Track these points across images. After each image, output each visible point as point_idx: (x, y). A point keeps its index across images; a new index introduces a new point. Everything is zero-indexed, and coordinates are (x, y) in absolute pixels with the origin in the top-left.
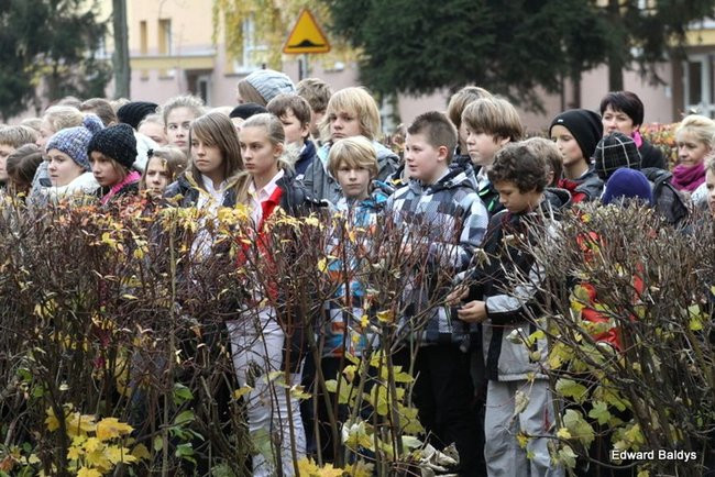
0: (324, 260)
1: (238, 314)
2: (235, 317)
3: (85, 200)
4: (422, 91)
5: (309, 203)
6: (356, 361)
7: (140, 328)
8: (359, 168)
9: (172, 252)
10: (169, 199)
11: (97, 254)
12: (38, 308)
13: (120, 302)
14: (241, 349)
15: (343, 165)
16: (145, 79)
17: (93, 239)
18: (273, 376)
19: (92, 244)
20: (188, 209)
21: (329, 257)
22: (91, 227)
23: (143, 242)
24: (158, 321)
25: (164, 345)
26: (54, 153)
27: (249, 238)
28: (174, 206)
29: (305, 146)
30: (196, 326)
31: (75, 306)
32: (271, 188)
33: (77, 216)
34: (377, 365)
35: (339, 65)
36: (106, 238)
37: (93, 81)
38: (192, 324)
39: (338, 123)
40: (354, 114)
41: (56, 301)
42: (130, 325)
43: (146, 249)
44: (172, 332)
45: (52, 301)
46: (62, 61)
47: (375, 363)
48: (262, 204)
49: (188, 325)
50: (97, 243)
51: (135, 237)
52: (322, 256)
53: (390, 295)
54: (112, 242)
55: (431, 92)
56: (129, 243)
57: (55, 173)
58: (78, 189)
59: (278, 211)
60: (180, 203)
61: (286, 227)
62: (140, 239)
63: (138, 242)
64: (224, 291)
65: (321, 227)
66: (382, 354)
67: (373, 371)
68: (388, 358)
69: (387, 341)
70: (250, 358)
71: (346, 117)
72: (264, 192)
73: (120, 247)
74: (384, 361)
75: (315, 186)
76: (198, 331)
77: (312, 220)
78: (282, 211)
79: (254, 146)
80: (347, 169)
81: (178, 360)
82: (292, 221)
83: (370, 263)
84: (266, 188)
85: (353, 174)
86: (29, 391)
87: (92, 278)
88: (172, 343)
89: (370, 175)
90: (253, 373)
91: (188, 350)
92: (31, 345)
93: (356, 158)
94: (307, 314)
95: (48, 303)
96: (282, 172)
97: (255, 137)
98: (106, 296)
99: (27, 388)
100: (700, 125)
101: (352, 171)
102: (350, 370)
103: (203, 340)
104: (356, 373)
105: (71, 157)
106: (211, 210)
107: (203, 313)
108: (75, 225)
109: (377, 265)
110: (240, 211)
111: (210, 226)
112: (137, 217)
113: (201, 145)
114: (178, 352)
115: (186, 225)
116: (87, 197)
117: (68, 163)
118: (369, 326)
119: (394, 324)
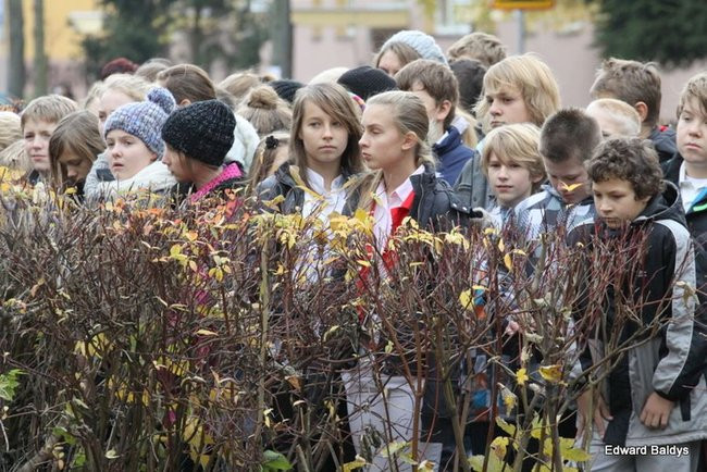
0: (469, 292)
1: (356, 361)
2: (352, 365)
3: (152, 201)
4: (677, 64)
5: (454, 212)
6: (510, 429)
7: (217, 377)
8: (514, 165)
9: (265, 274)
10: (266, 203)
11: (163, 274)
12: (80, 345)
13: (195, 340)
14: (357, 409)
15: (494, 159)
16: (317, 39)
17: (159, 254)
18: (394, 448)
19: (156, 260)
20: (291, 217)
21: (475, 287)
22: (156, 237)
23: (224, 260)
24: (243, 367)
25: (250, 401)
26: (117, 134)
27: (369, 258)
28: (272, 211)
29: (447, 134)
30: (294, 375)
31: (134, 342)
32: (405, 190)
33: (138, 223)
34: (539, 437)
35: (576, 26)
36: (176, 252)
37: (247, 40)
38: (288, 373)
39: (494, 107)
41: (107, 336)
42: (205, 372)
43: (228, 269)
44: (262, 383)
45: (101, 336)
46: (206, 12)
47: (536, 434)
48: (392, 211)
49: (282, 373)
50: (163, 259)
51: (214, 252)
52: (467, 286)
53: (557, 342)
54: (183, 258)
55: (689, 65)
56: (205, 260)
57: (120, 161)
58: (146, 185)
59: (409, 223)
60: (281, 209)
61: (418, 244)
62: (221, 255)
63: (217, 258)
64: (333, 328)
65: (467, 245)
66: (544, 424)
67: (534, 445)
68: (553, 428)
69: (552, 405)
70: (366, 422)
71: (505, 98)
72: (396, 195)
73: (193, 265)
74: (548, 432)
75: (474, 192)
76: (295, 383)
77: (455, 237)
78: (413, 222)
80: (497, 166)
81: (268, 423)
82: (426, 237)
83: (532, 297)
85: (503, 172)
86: (64, 459)
87: (156, 308)
88: (261, 397)
90: (370, 441)
91: (282, 407)
92: (69, 396)
93: (511, 151)
94: (444, 365)
95: (95, 338)
96: (423, 168)
97: (376, 118)
98: (175, 331)
99: (62, 455)
101: (503, 168)
102: (501, 442)
103: (304, 395)
104: (509, 447)
105: (142, 139)
106: (322, 217)
107: (306, 358)
108: (135, 234)
109: (540, 301)
110: (360, 221)
111: (321, 240)
112: (218, 225)
113: (327, 125)
114: (268, 411)
115: (283, 238)
116: (154, 197)
117: (138, 148)
118: (527, 382)
119: (562, 382)
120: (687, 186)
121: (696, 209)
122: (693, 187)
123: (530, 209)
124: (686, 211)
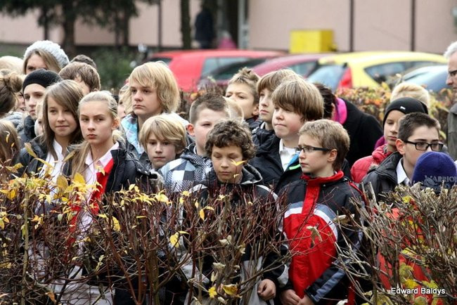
0: (177, 236)
8: (165, 143)
10: (9, 168)
15: (151, 138)
32: (106, 159)
39: (138, 95)
40: (153, 88)
48: (97, 174)
53: (235, 268)
71: (146, 90)
72: (99, 163)
78: (136, 188)
79: (98, 118)
80: (154, 143)
84: (102, 159)
85: (158, 147)
89: (177, 150)
93: (164, 133)
96: (117, 144)
97: (99, 109)
100: (413, 90)
101: (159, 144)
109: (223, 241)
113: (61, 112)
118: (216, 297)
119: (238, 296)
120: (285, 153)
121: (291, 168)
122: (289, 154)
123: (172, 170)
124: (285, 170)
